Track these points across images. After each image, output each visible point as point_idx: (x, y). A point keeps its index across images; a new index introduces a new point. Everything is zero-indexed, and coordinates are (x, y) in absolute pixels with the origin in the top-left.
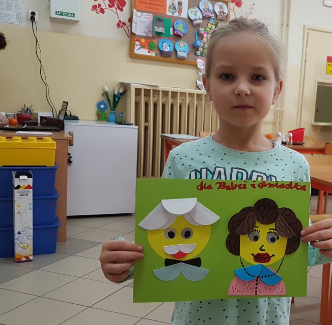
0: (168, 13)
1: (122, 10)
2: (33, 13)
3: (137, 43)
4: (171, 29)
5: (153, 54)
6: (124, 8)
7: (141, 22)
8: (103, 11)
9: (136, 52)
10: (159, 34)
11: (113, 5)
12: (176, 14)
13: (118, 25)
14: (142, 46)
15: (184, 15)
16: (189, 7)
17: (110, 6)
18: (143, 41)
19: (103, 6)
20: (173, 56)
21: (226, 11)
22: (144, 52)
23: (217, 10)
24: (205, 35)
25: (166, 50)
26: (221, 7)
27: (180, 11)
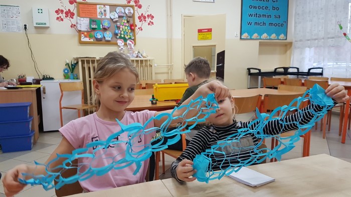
0: (99, 17)
1: (72, 18)
2: (25, 25)
3: (82, 35)
4: (101, 25)
5: (92, 40)
6: (74, 17)
7: (83, 23)
8: (62, 20)
9: (82, 40)
10: (94, 29)
11: (68, 16)
12: (103, 17)
13: (71, 26)
14: (86, 36)
15: (108, 17)
16: (110, 12)
17: (66, 17)
18: (86, 33)
19: (62, 17)
20: (103, 40)
21: (132, 12)
22: (87, 40)
23: (127, 11)
24: (121, 27)
25: (99, 37)
26: (129, 10)
27: (105, 15)
